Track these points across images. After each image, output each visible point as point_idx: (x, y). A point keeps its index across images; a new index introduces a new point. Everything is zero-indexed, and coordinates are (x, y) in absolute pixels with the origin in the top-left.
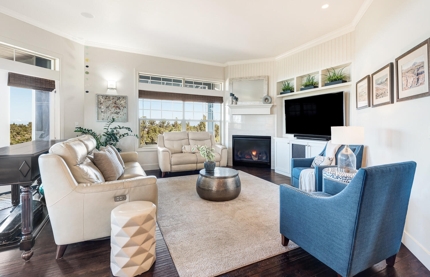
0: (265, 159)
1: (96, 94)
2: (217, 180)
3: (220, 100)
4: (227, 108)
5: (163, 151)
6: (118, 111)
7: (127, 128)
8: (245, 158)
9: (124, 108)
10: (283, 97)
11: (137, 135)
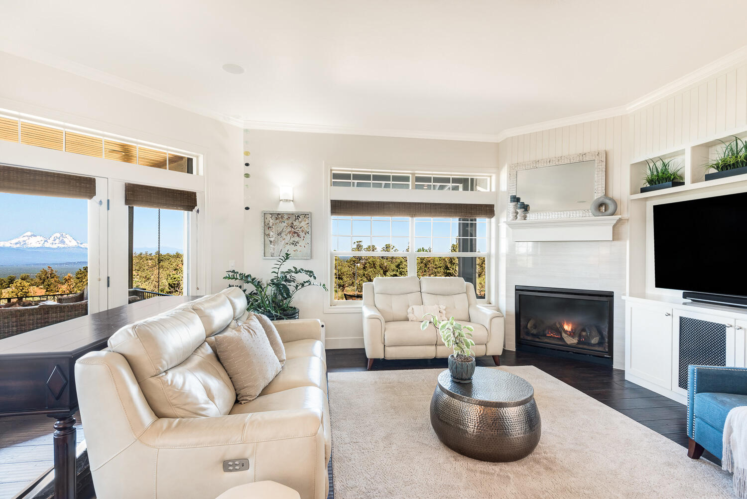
0: (597, 342)
1: (262, 212)
2: (478, 407)
3: (488, 210)
4: (503, 227)
5: (370, 318)
6: (296, 240)
7: (308, 271)
8: (545, 335)
9: (305, 234)
10: (646, 199)
11: (324, 285)
